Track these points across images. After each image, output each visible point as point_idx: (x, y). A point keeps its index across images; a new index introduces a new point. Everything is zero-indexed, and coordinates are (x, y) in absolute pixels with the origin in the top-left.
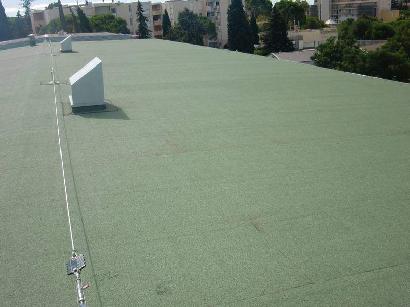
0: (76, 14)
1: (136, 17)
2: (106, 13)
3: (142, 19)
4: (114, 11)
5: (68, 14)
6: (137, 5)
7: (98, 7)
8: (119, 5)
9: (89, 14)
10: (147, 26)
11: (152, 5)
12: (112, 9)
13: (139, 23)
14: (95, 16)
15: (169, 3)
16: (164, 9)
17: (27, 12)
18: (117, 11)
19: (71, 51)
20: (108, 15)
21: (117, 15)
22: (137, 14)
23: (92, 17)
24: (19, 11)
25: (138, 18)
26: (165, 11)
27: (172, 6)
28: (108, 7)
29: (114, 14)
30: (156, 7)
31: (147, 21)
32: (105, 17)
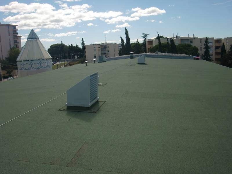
0: (170, 42)
1: (203, 46)
2: (187, 43)
3: (207, 48)
4: (191, 42)
5: (165, 42)
6: (205, 39)
7: (183, 40)
8: (194, 39)
9: (177, 43)
10: (209, 52)
11: (215, 40)
12: (191, 41)
13: (205, 50)
14: (180, 44)
15: (226, 39)
16: (222, 43)
17: (145, 40)
18: (193, 42)
19: (144, 64)
20: (187, 44)
21: (193, 45)
22: (204, 44)
23: (178, 45)
24: (138, 40)
25: (205, 47)
26: (223, 44)
27: (228, 41)
28: (188, 39)
29: (191, 44)
30: (218, 41)
31: (210, 49)
32: (185, 45)
